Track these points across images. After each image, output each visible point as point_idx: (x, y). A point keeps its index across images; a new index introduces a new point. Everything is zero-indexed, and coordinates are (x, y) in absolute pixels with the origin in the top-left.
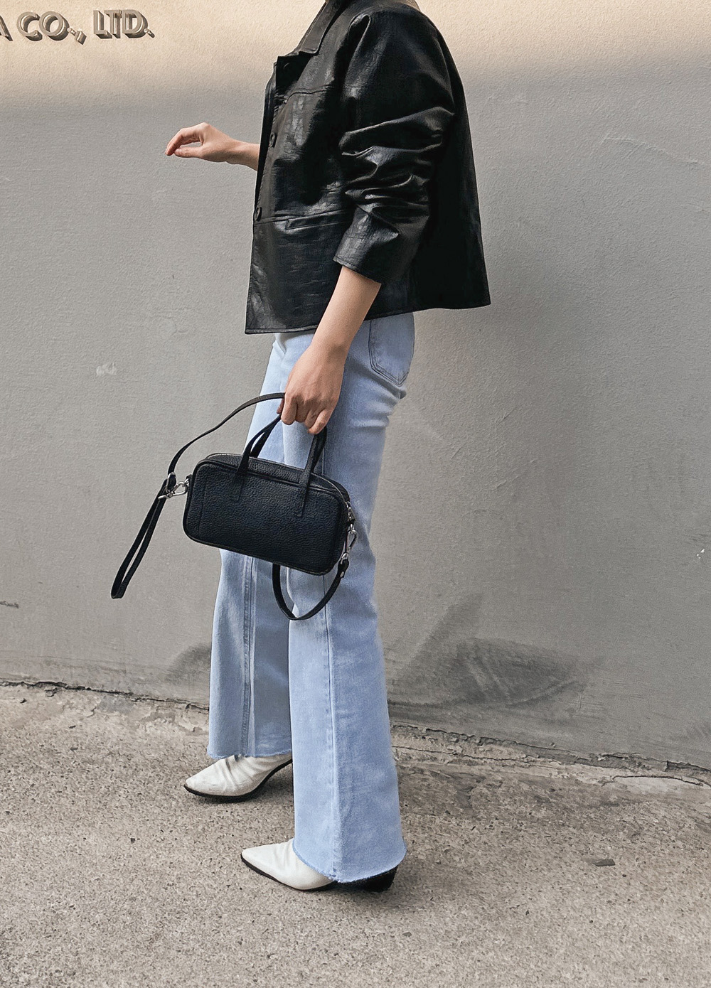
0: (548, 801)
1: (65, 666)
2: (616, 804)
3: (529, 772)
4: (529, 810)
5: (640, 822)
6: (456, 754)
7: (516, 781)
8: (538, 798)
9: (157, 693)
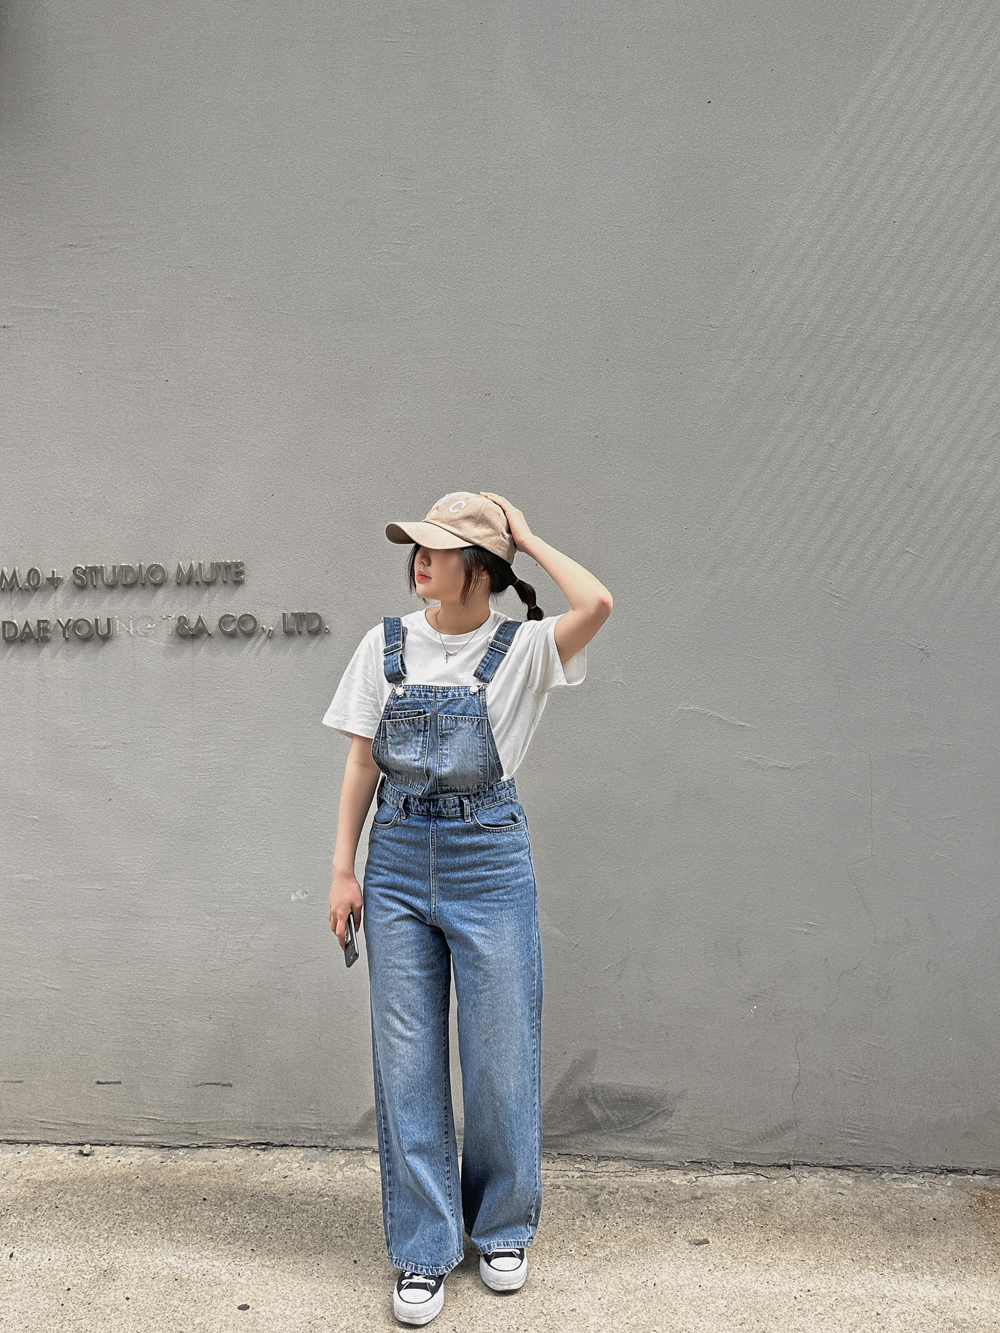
0: (653, 1200)
1: (272, 1129)
2: (702, 1198)
3: (638, 1179)
4: (642, 1208)
5: (721, 1210)
6: (582, 1171)
7: (628, 1187)
8: (646, 1199)
9: (347, 1144)
